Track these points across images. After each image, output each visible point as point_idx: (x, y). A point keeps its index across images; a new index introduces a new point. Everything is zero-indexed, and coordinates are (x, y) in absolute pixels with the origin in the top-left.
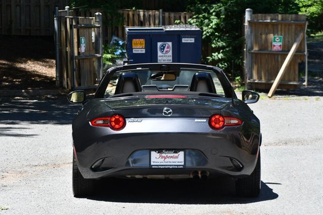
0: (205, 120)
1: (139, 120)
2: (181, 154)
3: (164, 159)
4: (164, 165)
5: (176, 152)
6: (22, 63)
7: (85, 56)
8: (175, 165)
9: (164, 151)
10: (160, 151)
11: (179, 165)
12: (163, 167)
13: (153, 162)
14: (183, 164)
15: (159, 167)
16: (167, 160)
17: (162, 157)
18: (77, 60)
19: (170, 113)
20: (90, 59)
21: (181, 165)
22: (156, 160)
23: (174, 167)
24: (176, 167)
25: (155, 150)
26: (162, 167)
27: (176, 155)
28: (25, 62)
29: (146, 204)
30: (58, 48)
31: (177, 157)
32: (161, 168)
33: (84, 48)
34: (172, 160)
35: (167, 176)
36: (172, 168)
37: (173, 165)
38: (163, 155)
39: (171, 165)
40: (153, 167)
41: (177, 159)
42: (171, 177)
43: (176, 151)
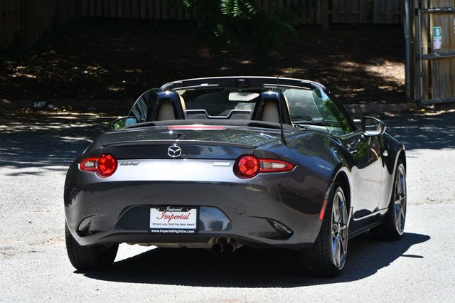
0: (228, 164)
1: (135, 163)
2: (193, 212)
3: (168, 220)
4: (168, 229)
5: (184, 210)
6: (375, 65)
7: (441, 55)
8: (183, 229)
9: (168, 208)
10: (162, 208)
11: (189, 230)
12: (167, 231)
13: (154, 224)
14: (194, 227)
15: (161, 231)
16: (172, 221)
17: (166, 217)
18: (427, 61)
19: (178, 153)
20: (450, 59)
21: (191, 230)
22: (158, 222)
23: (182, 231)
24: (185, 232)
25: (156, 207)
26: (165, 231)
27: (185, 214)
28: (381, 64)
29: (145, 284)
30: (408, 43)
31: (186, 218)
32: (163, 233)
33: (440, 43)
34: (180, 221)
35: (183, 245)
36: (179, 233)
37: (180, 229)
38: (168, 214)
39: (177, 229)
40: (153, 231)
41: (186, 221)
42: (189, 245)
43: (186, 208)
